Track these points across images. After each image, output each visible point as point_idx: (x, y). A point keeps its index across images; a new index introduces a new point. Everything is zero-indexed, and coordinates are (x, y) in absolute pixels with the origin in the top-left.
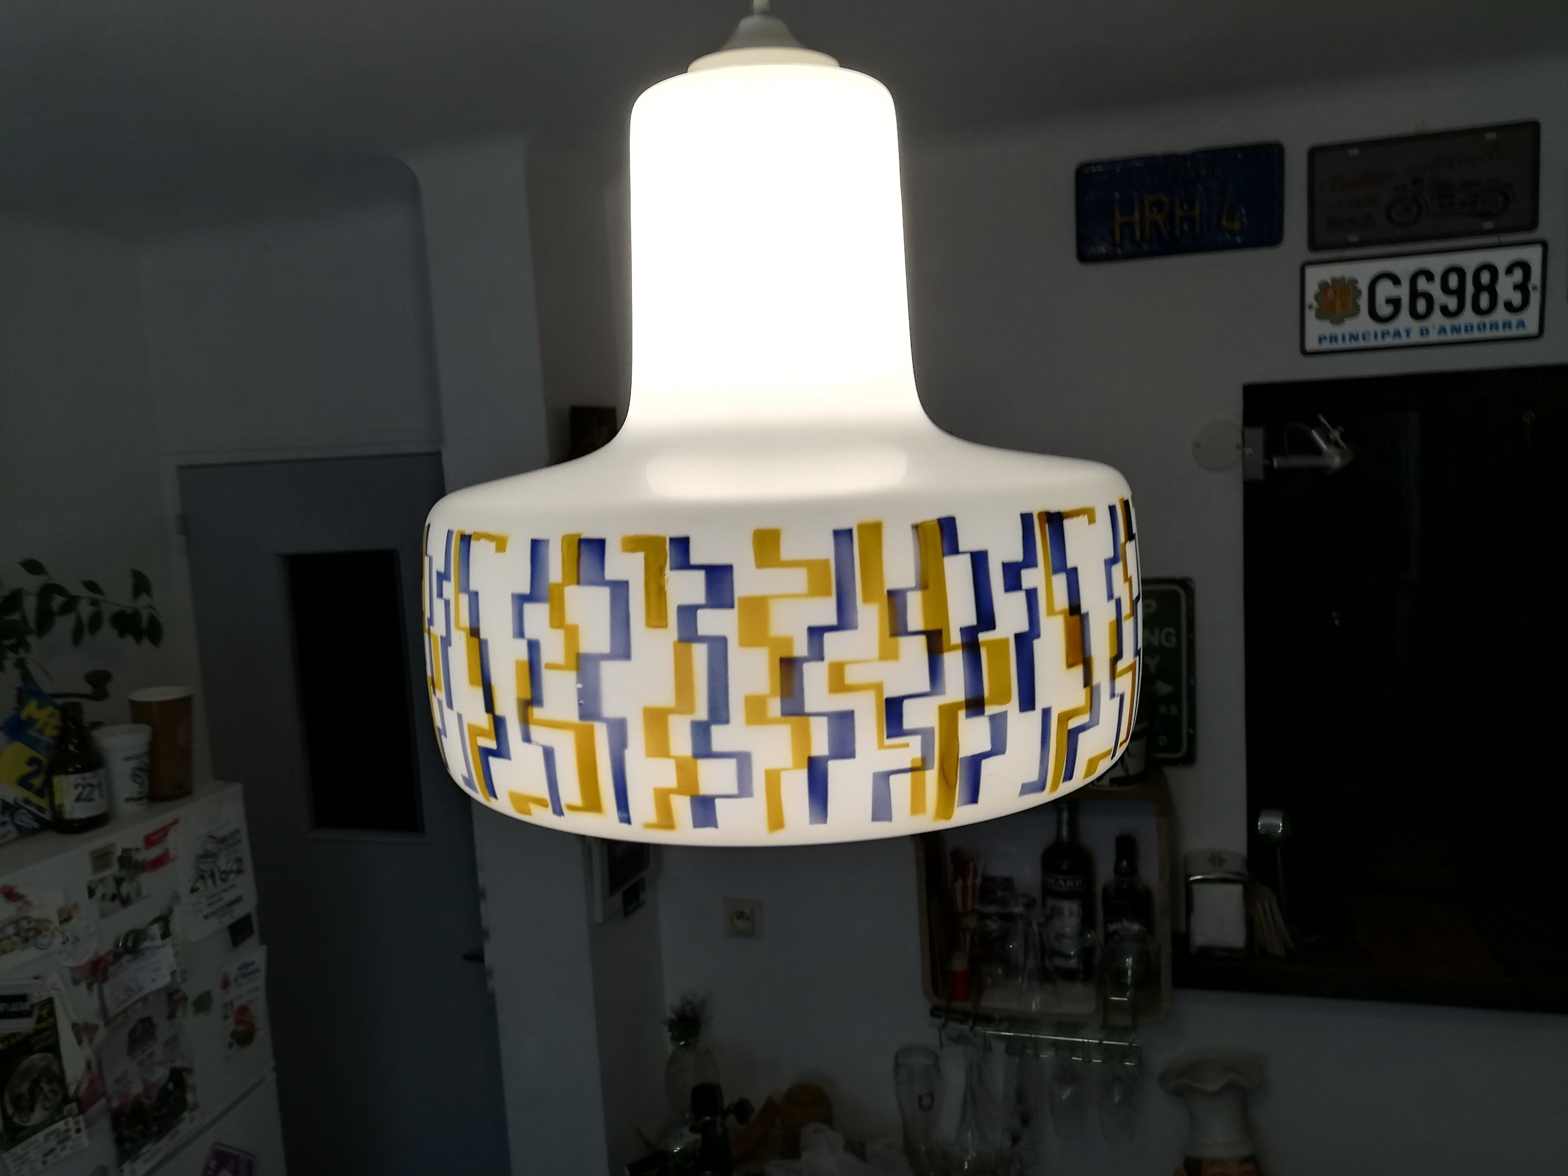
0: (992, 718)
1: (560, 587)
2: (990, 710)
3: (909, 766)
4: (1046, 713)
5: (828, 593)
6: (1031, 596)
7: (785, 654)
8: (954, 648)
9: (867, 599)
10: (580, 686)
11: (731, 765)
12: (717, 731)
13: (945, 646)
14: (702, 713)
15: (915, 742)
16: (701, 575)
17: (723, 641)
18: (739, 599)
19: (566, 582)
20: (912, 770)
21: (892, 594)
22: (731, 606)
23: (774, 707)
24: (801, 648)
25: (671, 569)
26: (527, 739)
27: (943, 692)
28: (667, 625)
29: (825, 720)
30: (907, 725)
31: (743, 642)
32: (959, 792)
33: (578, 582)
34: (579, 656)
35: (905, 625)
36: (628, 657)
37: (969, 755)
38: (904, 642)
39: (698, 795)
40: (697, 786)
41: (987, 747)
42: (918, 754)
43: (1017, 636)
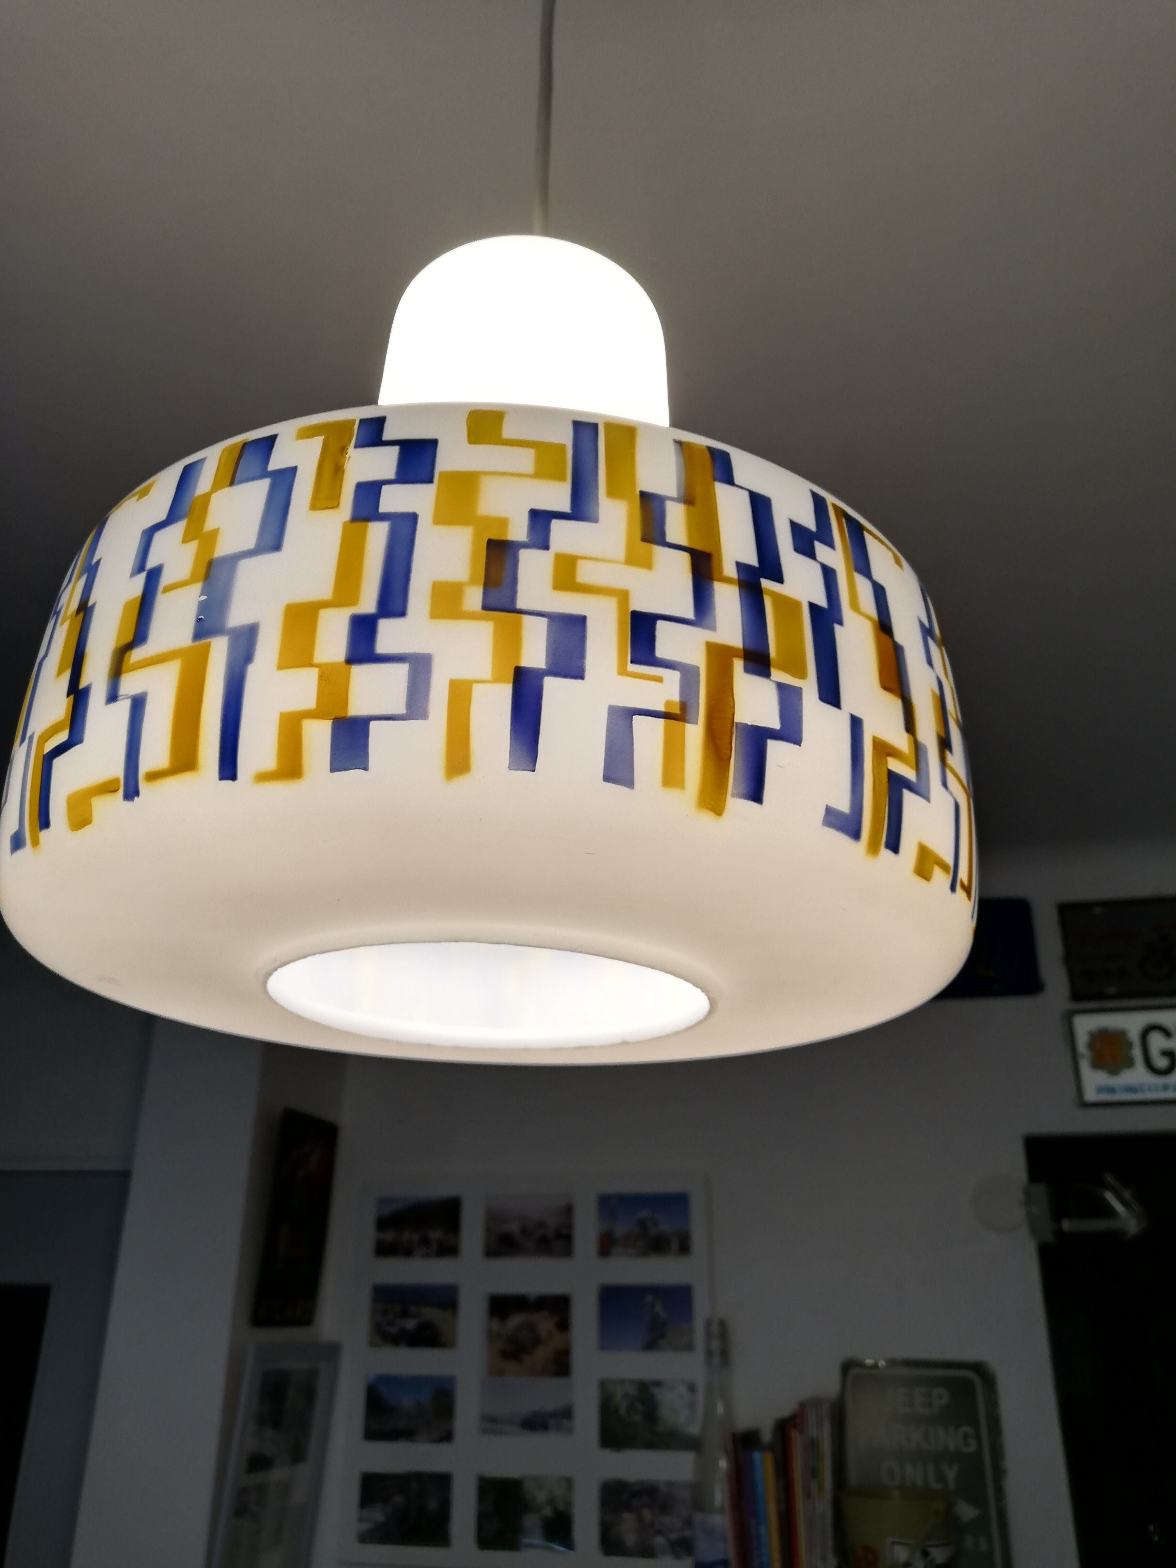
0: (781, 688)
1: (207, 497)
2: (779, 676)
3: (661, 708)
4: (856, 724)
5: (561, 478)
6: (828, 574)
7: (495, 536)
8: (728, 580)
9: (612, 493)
10: (204, 598)
11: (401, 672)
12: (385, 626)
13: (716, 574)
14: (368, 604)
15: (673, 677)
16: (396, 449)
17: (413, 518)
18: (441, 473)
19: (217, 486)
20: (666, 716)
21: (645, 497)
22: (430, 481)
23: (474, 597)
24: (519, 531)
25: (356, 447)
26: (113, 697)
27: (713, 628)
28: (339, 504)
29: (544, 621)
30: (661, 652)
31: (440, 519)
32: (734, 778)
33: (232, 483)
34: (211, 564)
35: (663, 534)
36: (277, 547)
37: (750, 723)
38: (659, 551)
39: (345, 717)
40: (345, 704)
41: (775, 724)
42: (676, 697)
43: (813, 607)
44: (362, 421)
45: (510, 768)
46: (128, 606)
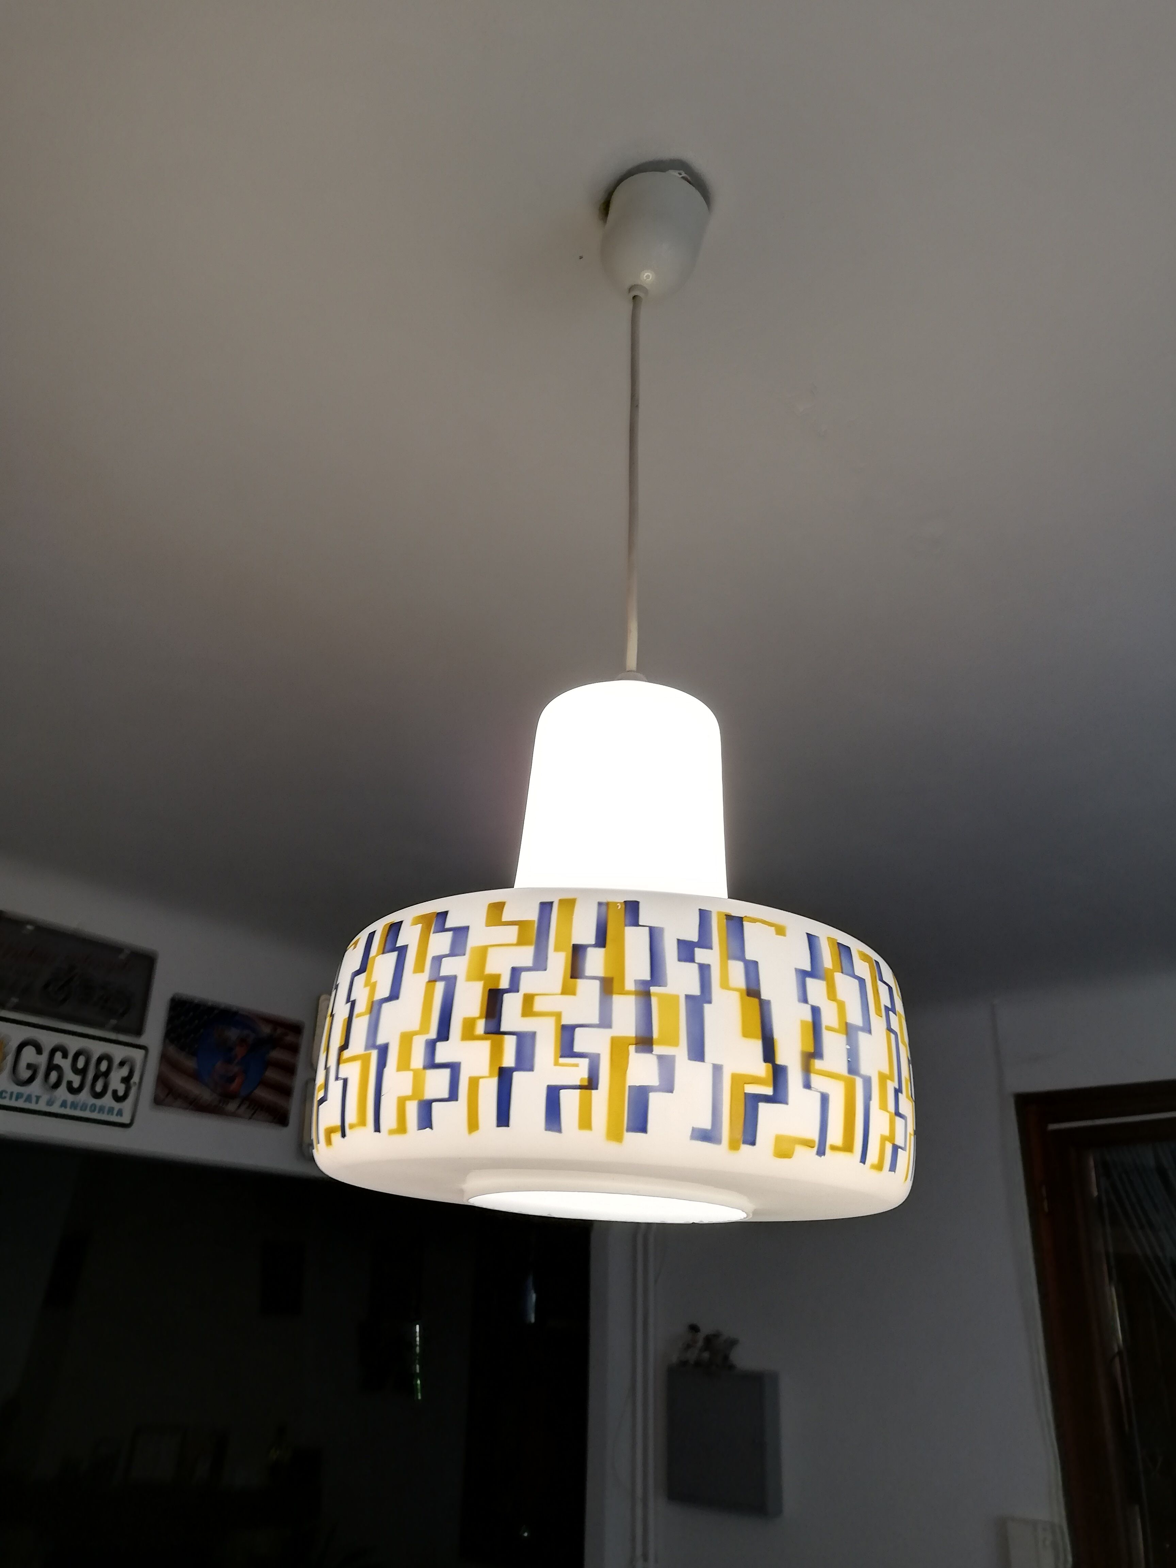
0: (660, 1058)
1: (375, 959)
2: (658, 1050)
3: (578, 1083)
5: (530, 943)
6: (704, 969)
8: (627, 994)
9: (556, 950)
10: (370, 1024)
11: (446, 1073)
13: (618, 990)
14: (433, 1034)
15: (584, 1063)
17: (455, 978)
18: (469, 948)
20: (580, 1087)
22: (465, 953)
23: (480, 1027)
25: (434, 933)
26: (337, 1078)
27: (613, 1027)
28: (424, 970)
29: (515, 1037)
30: (577, 1048)
31: (469, 978)
32: (626, 1120)
33: (383, 952)
34: (373, 1002)
35: (584, 971)
36: (398, 997)
37: (638, 1085)
38: (581, 983)
39: (423, 1100)
40: (423, 1092)
41: (656, 1082)
42: (586, 1076)
43: (689, 997)
45: (496, 1126)
46: (344, 1021)
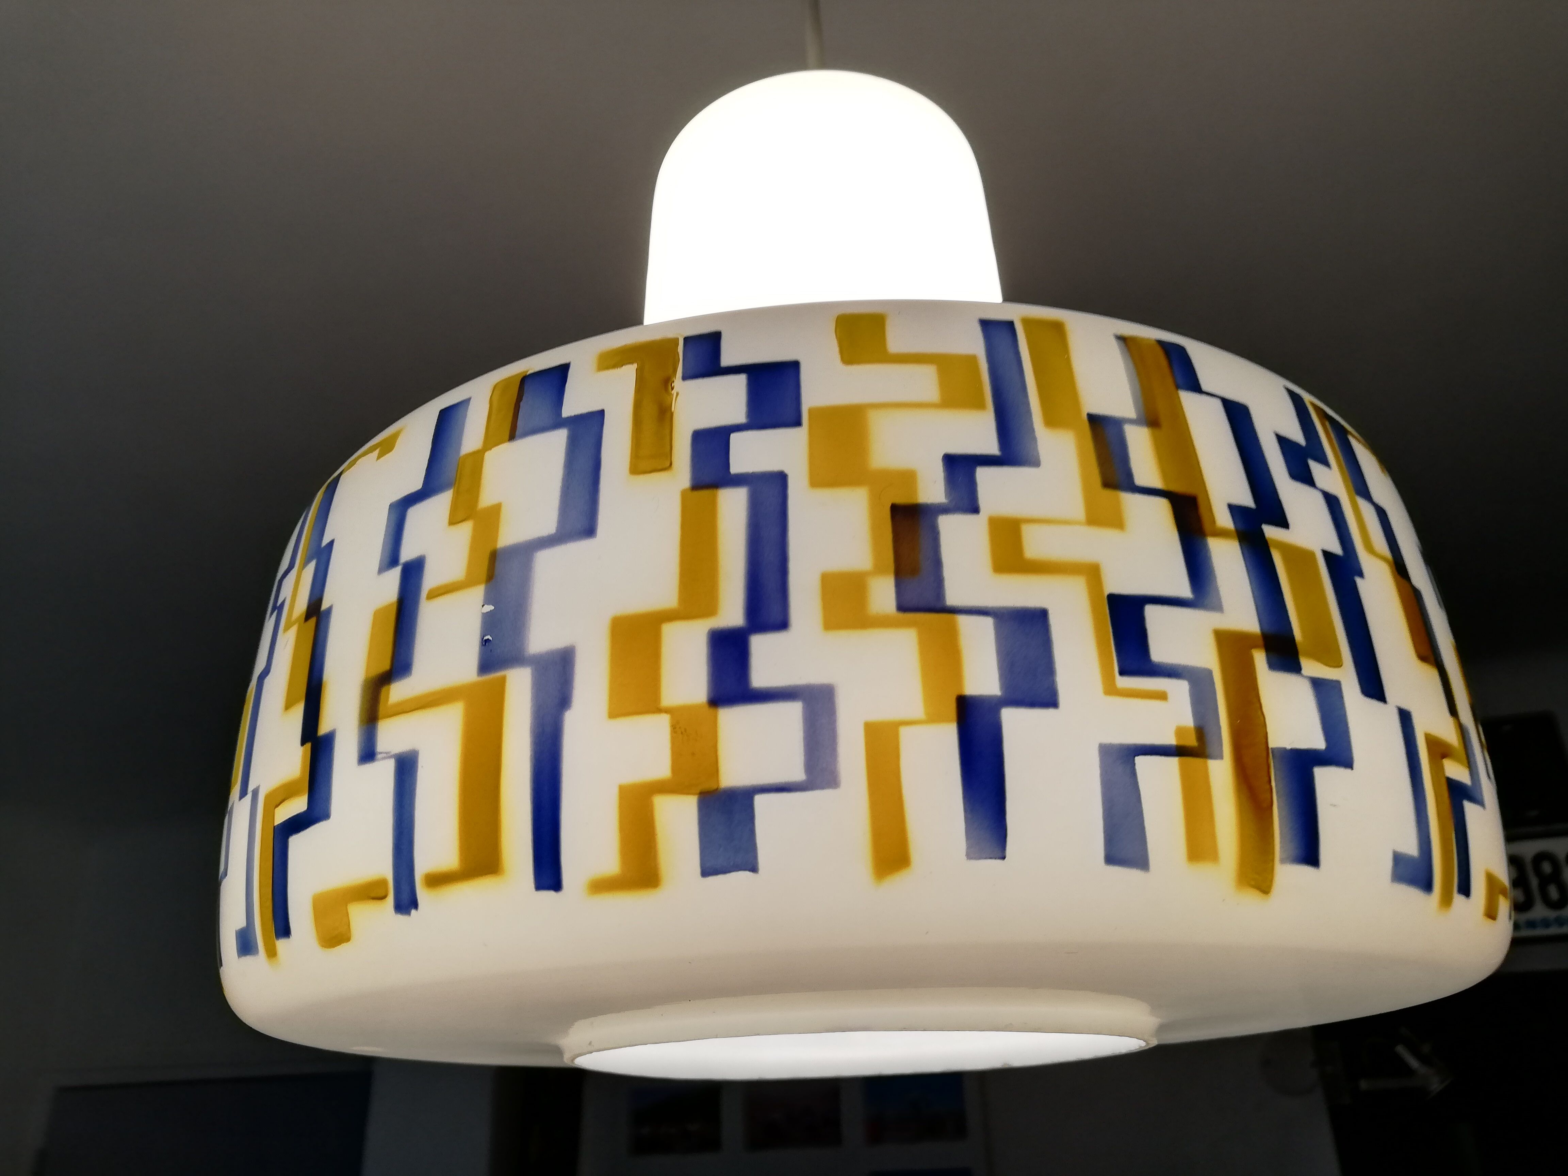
0: (1318, 684)
1: (478, 457)
2: (1311, 667)
3: (1170, 739)
4: (1406, 720)
5: (979, 405)
6: (1333, 504)
8: (1222, 533)
9: (1051, 422)
10: (489, 608)
11: (791, 715)
13: (1207, 526)
14: (732, 612)
15: (1179, 689)
17: (780, 479)
18: (811, 411)
19: (490, 442)
20: (1180, 752)
22: (798, 423)
23: (883, 593)
25: (684, 378)
26: (368, 754)
27: (1218, 607)
28: (671, 464)
29: (988, 622)
30: (1158, 654)
31: (818, 480)
32: (1281, 834)
33: (512, 437)
34: (494, 556)
35: (1129, 475)
36: (590, 531)
37: (1289, 747)
38: (1130, 501)
39: (717, 789)
40: (714, 770)
41: (1318, 742)
42: (1188, 720)
43: (1327, 554)
44: (686, 339)
45: (970, 856)
46: (378, 615)
